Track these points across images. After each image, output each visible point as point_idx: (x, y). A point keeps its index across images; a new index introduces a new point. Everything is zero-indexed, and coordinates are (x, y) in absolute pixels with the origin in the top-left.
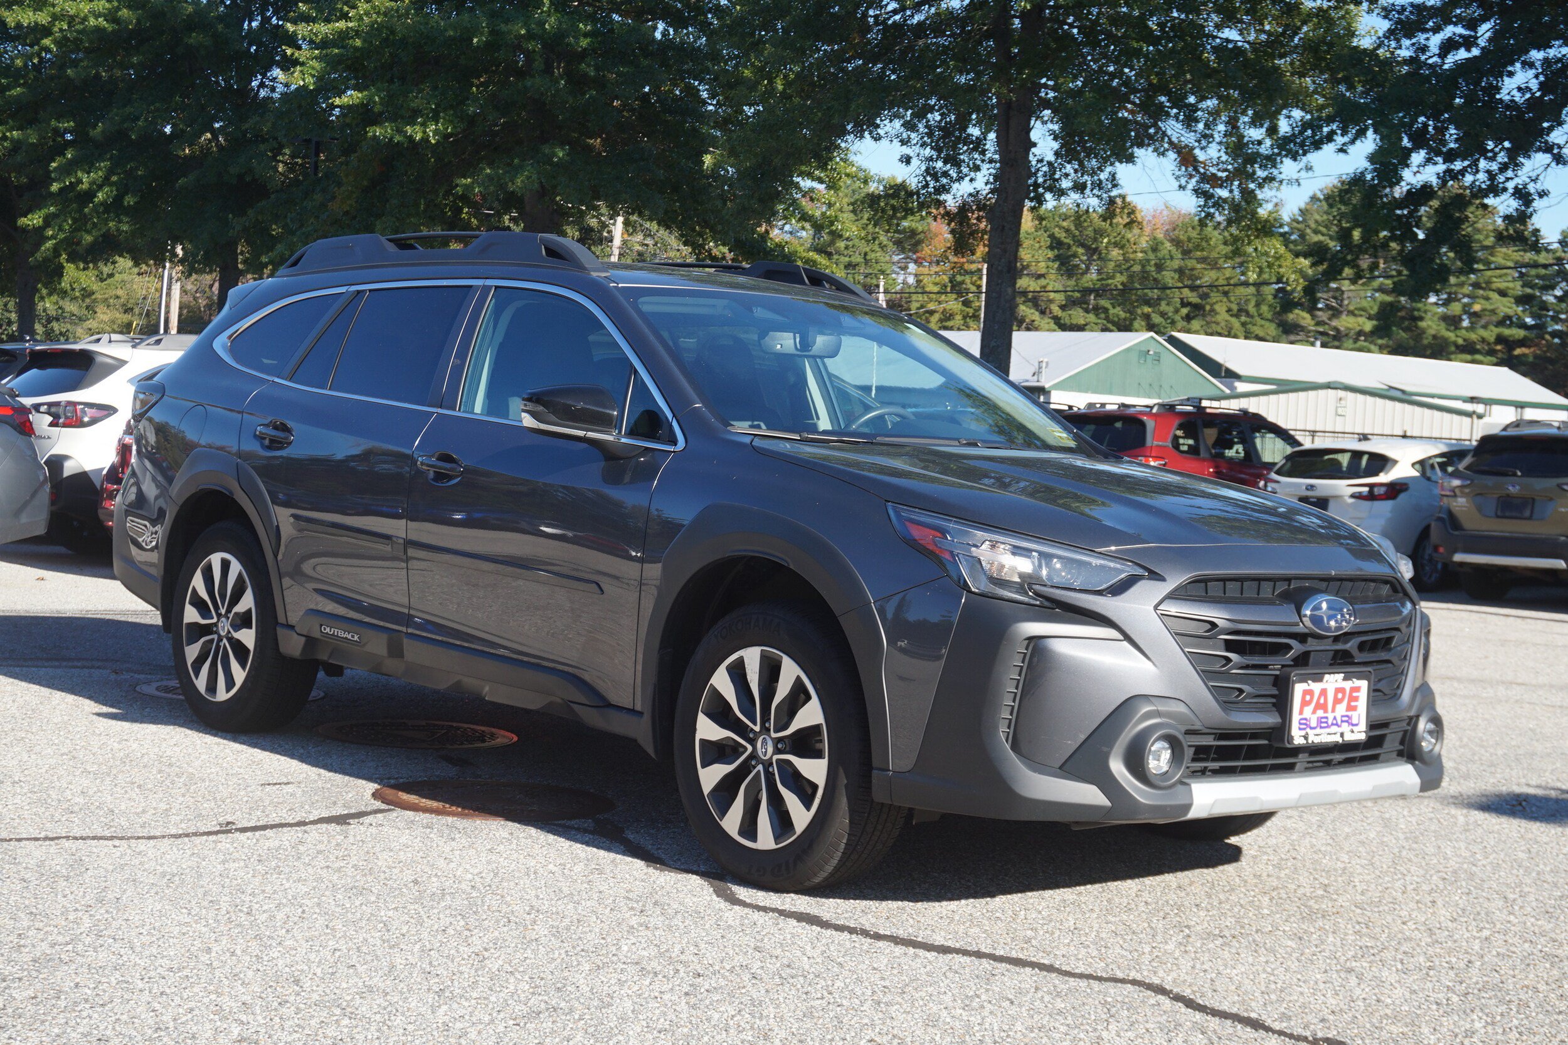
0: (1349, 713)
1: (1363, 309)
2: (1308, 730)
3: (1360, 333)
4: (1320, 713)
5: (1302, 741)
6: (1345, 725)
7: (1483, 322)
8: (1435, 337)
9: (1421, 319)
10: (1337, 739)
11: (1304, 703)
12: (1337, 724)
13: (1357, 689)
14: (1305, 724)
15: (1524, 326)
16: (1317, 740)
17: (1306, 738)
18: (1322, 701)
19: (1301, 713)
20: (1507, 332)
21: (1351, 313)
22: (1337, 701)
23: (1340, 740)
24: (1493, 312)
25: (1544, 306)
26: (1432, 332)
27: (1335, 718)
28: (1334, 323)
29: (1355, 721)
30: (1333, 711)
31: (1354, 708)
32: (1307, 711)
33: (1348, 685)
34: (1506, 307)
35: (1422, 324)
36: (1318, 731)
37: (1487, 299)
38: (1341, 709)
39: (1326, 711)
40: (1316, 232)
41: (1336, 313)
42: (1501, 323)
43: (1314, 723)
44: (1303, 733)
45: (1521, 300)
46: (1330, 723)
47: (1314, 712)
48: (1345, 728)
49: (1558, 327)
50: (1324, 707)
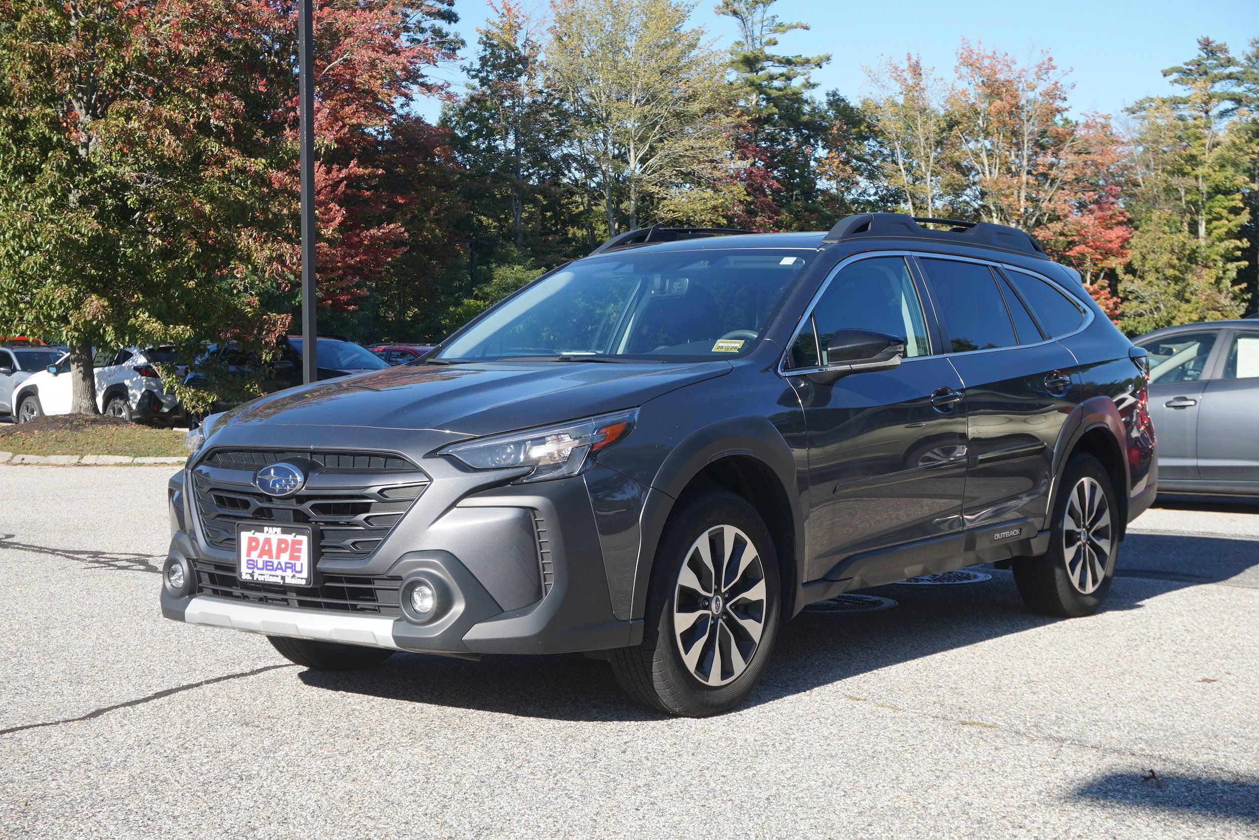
0: (293, 562)
2: (255, 570)
4: (266, 558)
5: (248, 577)
6: (289, 571)
10: (279, 580)
11: (251, 549)
12: (281, 569)
13: (300, 542)
14: (252, 564)
16: (261, 578)
17: (252, 575)
18: (267, 548)
19: (249, 555)
22: (280, 551)
23: (282, 582)
27: (279, 563)
29: (298, 568)
30: (278, 557)
31: (298, 558)
32: (254, 555)
33: (290, 538)
36: (264, 572)
38: (285, 558)
39: (271, 556)
43: (260, 565)
44: (250, 571)
46: (275, 566)
47: (260, 556)
48: (289, 572)
50: (269, 553)
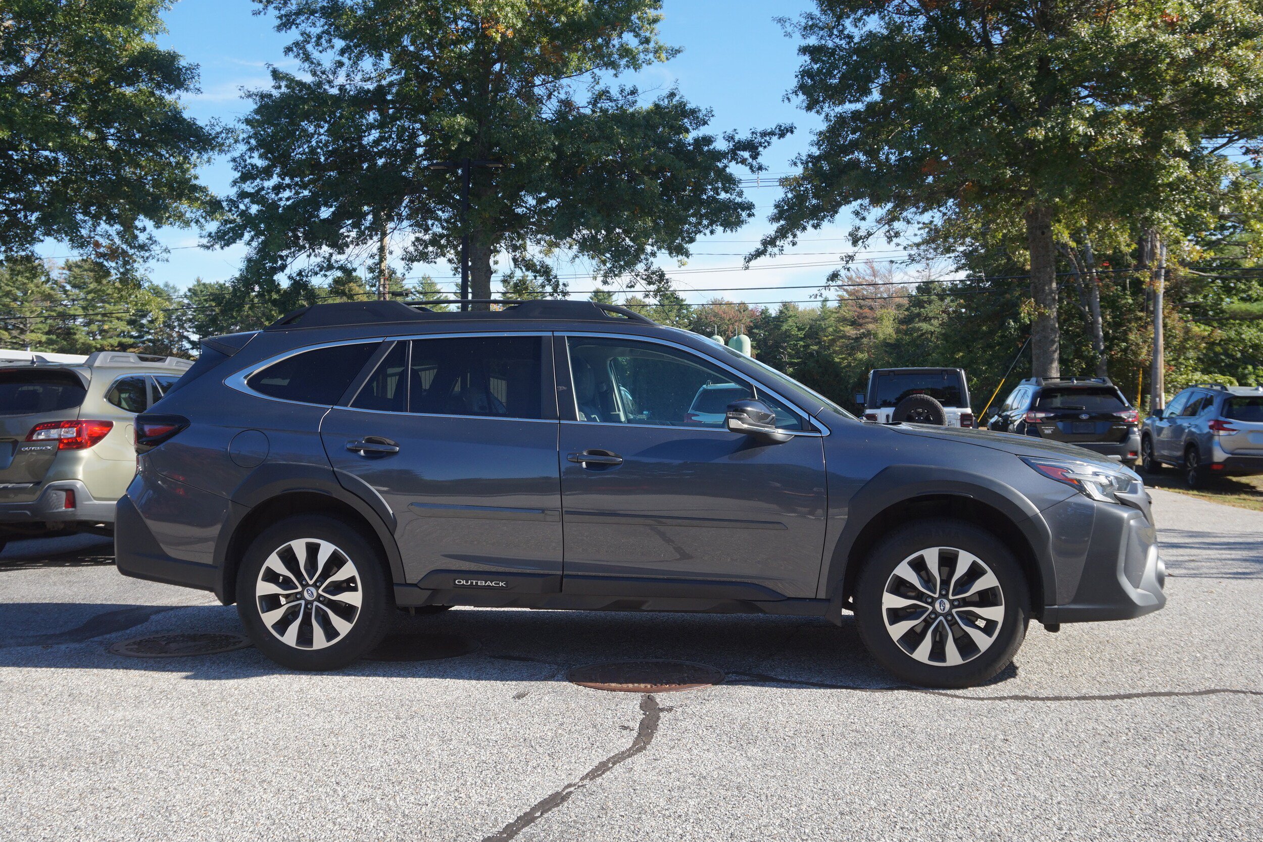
1: (39, 329)
3: (40, 342)
7: (108, 335)
8: (83, 344)
9: (75, 334)
15: (132, 337)
20: (124, 340)
21: (32, 331)
24: (116, 329)
25: (142, 326)
26: (81, 341)
28: (22, 337)
34: (122, 326)
35: (77, 337)
37: (111, 322)
40: (7, 285)
41: (23, 331)
42: (118, 336)
45: (131, 322)
49: (150, 337)
